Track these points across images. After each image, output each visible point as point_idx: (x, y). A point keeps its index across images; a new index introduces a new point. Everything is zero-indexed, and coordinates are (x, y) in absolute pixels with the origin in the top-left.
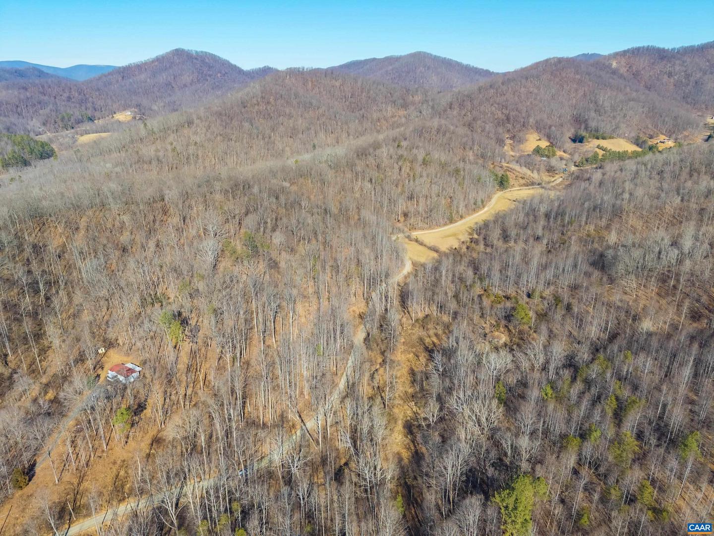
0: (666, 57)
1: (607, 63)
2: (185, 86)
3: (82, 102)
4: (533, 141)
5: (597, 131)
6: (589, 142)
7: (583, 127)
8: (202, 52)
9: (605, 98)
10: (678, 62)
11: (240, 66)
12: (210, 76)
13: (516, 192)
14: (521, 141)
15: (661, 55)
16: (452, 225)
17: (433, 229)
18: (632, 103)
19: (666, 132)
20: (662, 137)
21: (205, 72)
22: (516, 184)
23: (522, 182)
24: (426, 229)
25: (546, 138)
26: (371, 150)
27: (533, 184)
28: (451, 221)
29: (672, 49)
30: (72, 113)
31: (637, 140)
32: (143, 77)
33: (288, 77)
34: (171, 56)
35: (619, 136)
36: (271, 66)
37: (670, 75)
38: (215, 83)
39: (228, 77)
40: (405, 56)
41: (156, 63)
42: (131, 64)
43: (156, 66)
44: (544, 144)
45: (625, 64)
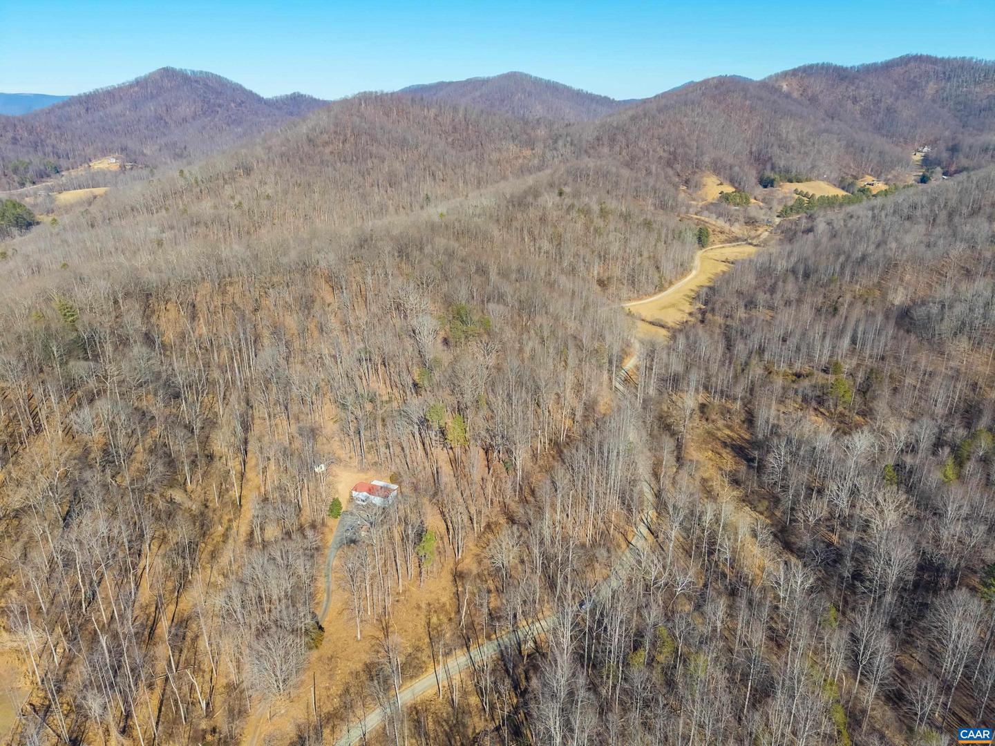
0: (846, 77)
1: (776, 85)
2: (185, 120)
3: (36, 146)
4: (713, 188)
5: (788, 171)
6: (780, 186)
7: (769, 166)
8: (201, 72)
9: (789, 129)
10: (862, 84)
11: (258, 93)
12: (220, 106)
13: (719, 250)
14: (698, 186)
15: (840, 75)
16: (663, 294)
17: (641, 299)
18: (825, 136)
19: (872, 171)
20: (869, 179)
21: (212, 101)
22: (716, 241)
23: (723, 237)
24: (635, 299)
25: (728, 182)
26: (530, 199)
27: (737, 239)
28: (661, 288)
29: (851, 68)
30: (27, 160)
31: (841, 181)
32: (118, 108)
33: (363, 105)
34: (159, 78)
35: (818, 178)
36: (303, 92)
37: (855, 100)
38: (230, 117)
39: (246, 108)
40: (494, 78)
41: (136, 89)
42: (97, 90)
43: (136, 93)
44: (729, 189)
45: (797, 87)
